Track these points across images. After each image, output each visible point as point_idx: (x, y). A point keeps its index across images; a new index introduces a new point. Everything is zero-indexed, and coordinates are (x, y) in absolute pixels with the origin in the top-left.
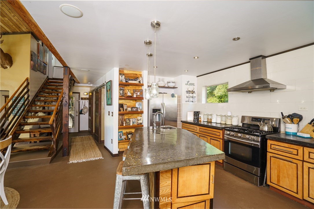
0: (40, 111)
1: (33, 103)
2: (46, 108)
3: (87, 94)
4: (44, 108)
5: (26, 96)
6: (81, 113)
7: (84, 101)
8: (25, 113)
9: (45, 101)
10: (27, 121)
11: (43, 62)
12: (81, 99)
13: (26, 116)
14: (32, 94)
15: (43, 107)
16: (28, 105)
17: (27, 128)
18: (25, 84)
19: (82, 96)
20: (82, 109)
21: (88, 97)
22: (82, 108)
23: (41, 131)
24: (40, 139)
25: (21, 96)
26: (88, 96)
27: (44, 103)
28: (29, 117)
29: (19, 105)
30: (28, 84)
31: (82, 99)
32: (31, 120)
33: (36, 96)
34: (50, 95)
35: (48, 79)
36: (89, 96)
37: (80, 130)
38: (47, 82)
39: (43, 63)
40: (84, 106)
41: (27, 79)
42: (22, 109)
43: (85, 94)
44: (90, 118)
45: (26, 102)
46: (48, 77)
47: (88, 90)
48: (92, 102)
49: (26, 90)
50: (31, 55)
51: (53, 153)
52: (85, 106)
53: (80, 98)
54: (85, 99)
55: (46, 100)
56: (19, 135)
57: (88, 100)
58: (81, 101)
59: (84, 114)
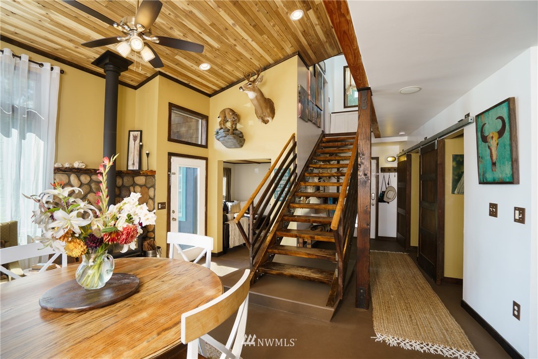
0: (313, 195)
1: (303, 178)
2: (321, 188)
3: (394, 159)
4: (318, 188)
5: (292, 167)
6: (381, 198)
7: (387, 175)
8: (290, 198)
9: (320, 175)
10: (293, 213)
11: (316, 105)
12: (381, 170)
13: (292, 203)
14: (300, 163)
15: (317, 186)
16: (295, 183)
17: (293, 226)
18: (291, 145)
19: (383, 164)
20: (384, 192)
21: (397, 166)
22: (384, 189)
23: (314, 238)
24: (313, 255)
25: (284, 167)
26: (395, 165)
27: (319, 180)
28: (296, 205)
29: (283, 182)
30: (295, 145)
31: (384, 170)
32: (299, 212)
33: (307, 167)
34: (327, 164)
35: (324, 135)
36: (399, 164)
37: (379, 235)
38: (322, 140)
39: (316, 107)
40: (387, 186)
41: (293, 137)
42: (286, 189)
43: (390, 159)
44: (402, 211)
45: (292, 178)
46: (323, 132)
47: (396, 150)
48: (408, 177)
49: (291, 156)
50: (299, 93)
51: (337, 296)
52: (388, 184)
53: (380, 168)
54: (389, 170)
55: (321, 173)
56: (281, 239)
57: (396, 173)
58: (381, 175)
59: (388, 203)
